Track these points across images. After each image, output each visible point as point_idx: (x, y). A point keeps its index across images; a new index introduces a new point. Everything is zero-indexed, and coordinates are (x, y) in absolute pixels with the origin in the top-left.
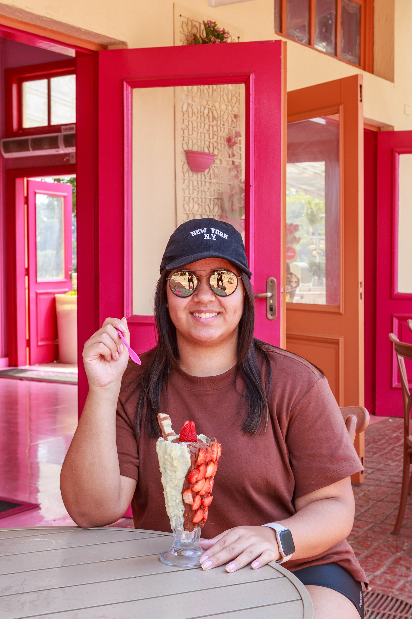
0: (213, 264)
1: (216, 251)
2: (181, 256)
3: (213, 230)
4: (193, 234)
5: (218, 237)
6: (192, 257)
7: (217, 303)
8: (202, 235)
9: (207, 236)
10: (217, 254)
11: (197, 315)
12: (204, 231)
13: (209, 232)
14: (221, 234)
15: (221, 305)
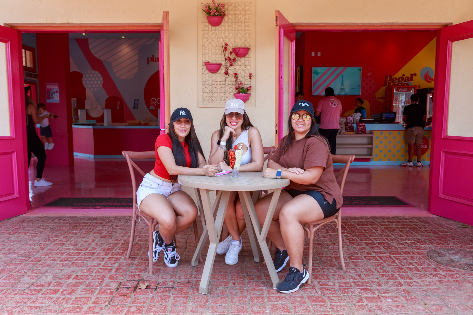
0: (304, 112)
1: (305, 109)
2: (296, 109)
3: (305, 103)
4: (300, 104)
5: (306, 105)
6: (298, 110)
7: (304, 122)
8: (302, 105)
9: (303, 105)
10: (305, 110)
11: (298, 125)
12: (303, 103)
13: (304, 104)
14: (307, 105)
15: (305, 123)
